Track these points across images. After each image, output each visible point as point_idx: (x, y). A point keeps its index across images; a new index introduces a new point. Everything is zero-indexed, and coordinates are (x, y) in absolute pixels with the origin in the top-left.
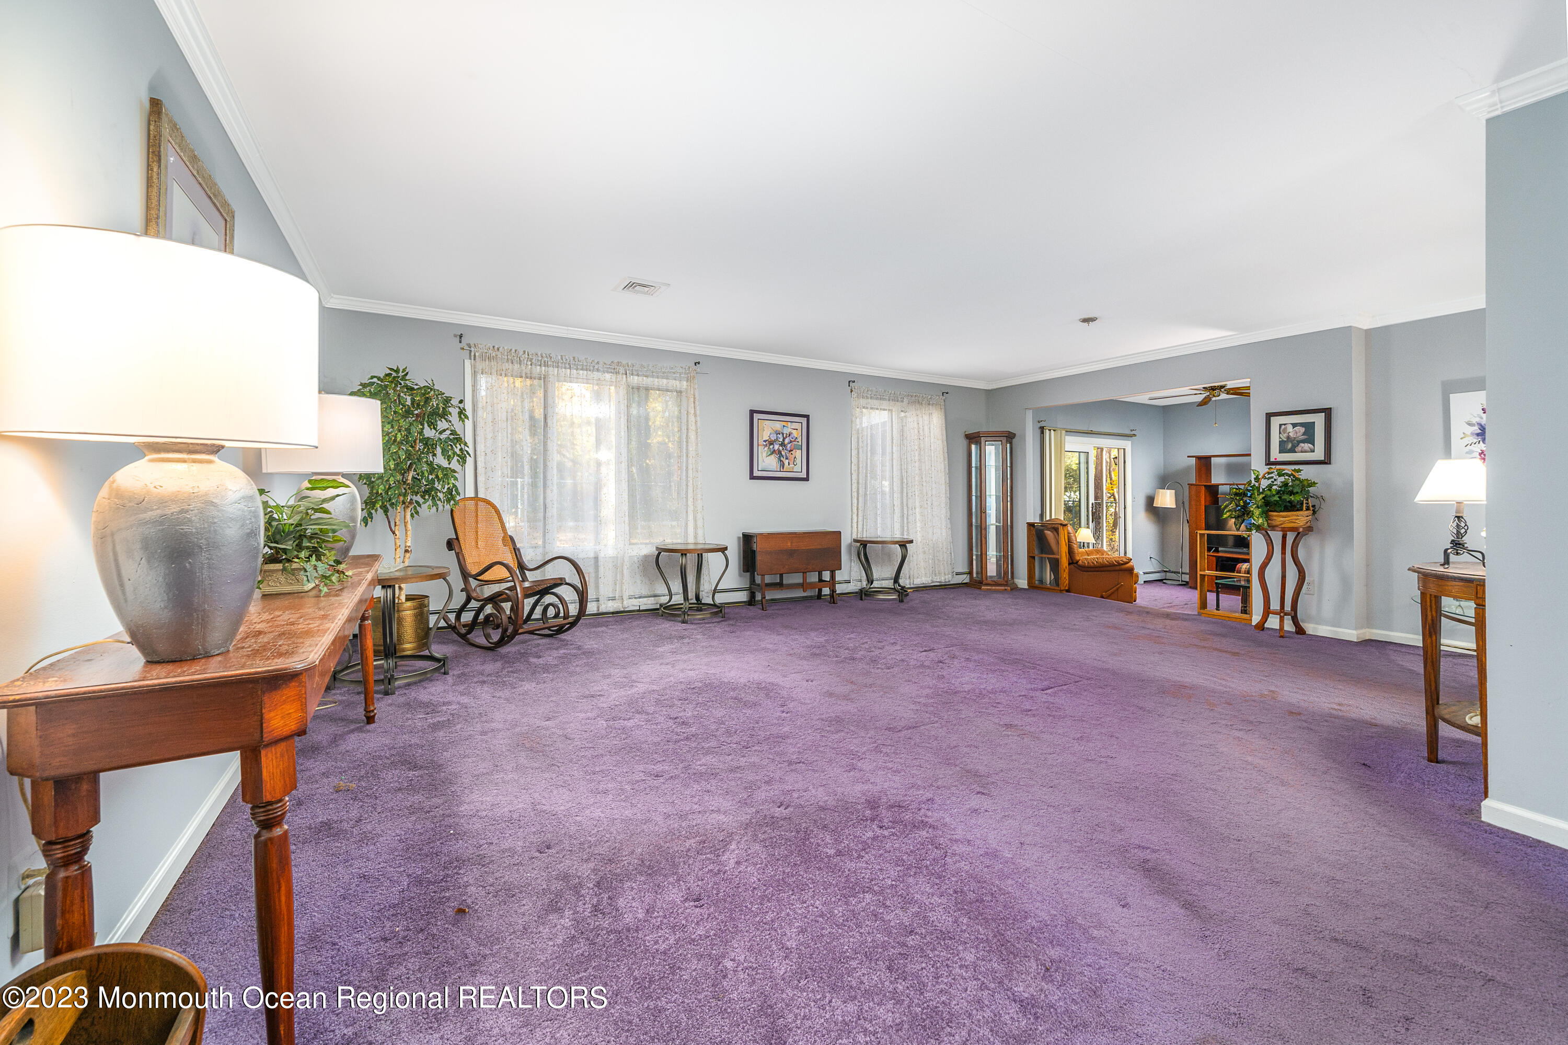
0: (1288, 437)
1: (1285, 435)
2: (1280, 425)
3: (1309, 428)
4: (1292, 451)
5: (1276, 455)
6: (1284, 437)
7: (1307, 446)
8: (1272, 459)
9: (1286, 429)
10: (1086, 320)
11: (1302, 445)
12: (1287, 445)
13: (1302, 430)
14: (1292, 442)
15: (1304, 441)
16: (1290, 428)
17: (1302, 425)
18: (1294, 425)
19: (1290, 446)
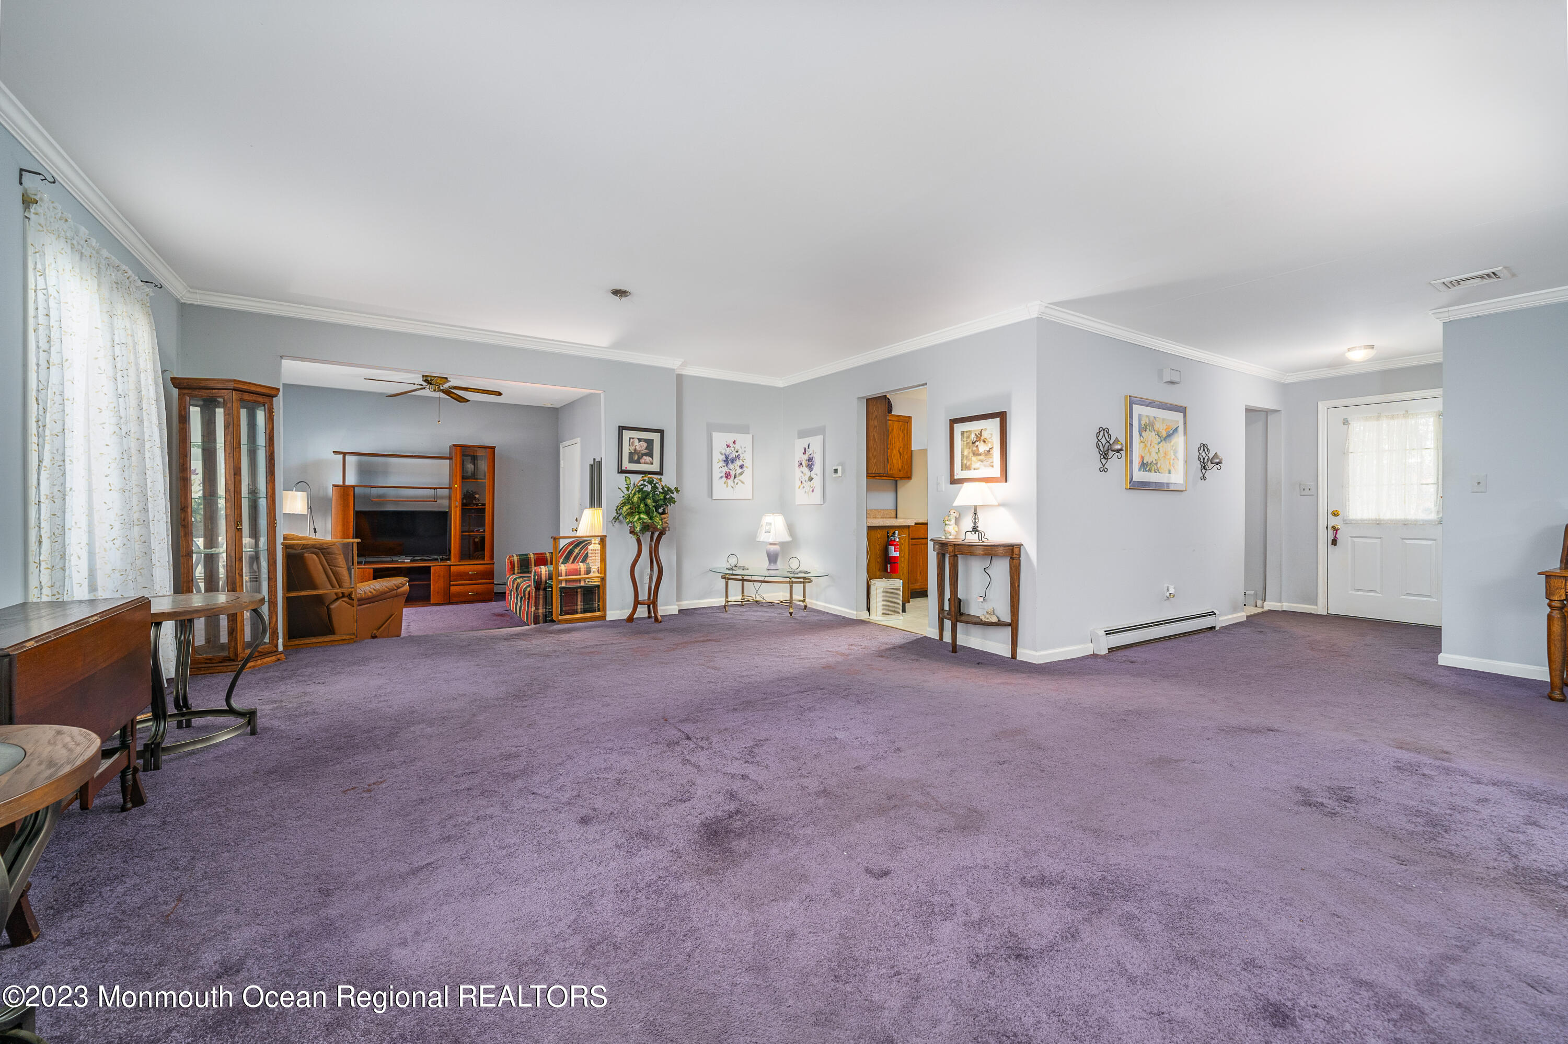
0: (635, 450)
1: (633, 448)
2: (630, 439)
3: (650, 443)
4: (638, 462)
5: (627, 465)
6: (632, 449)
7: (648, 459)
8: (624, 468)
9: (633, 442)
10: (619, 293)
11: (644, 457)
12: (635, 457)
13: (645, 445)
14: (638, 454)
15: (646, 455)
16: (636, 442)
17: (646, 440)
18: (640, 440)
19: (636, 458)
